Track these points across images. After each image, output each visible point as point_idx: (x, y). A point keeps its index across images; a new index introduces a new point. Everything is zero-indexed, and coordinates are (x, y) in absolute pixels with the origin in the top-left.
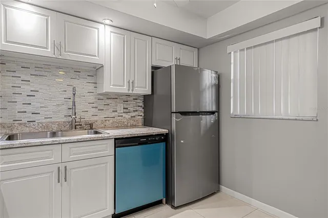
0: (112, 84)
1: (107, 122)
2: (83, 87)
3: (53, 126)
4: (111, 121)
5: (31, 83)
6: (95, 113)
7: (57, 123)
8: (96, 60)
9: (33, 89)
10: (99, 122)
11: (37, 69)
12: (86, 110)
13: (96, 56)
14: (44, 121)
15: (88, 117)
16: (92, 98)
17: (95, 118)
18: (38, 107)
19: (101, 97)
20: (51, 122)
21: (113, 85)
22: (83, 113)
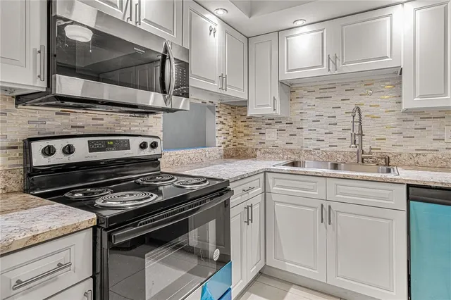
0: (418, 94)
1: (421, 156)
2: (377, 104)
3: (338, 156)
4: (430, 156)
5: (317, 107)
6: (399, 142)
7: (343, 153)
8: (389, 63)
9: (318, 113)
10: (405, 157)
11: (322, 91)
12: (382, 137)
13: (387, 57)
14: (328, 149)
15: (387, 148)
16: (392, 120)
17: (398, 150)
18: (322, 134)
19: (410, 117)
20: (336, 152)
21: (420, 97)
22: (378, 141)
